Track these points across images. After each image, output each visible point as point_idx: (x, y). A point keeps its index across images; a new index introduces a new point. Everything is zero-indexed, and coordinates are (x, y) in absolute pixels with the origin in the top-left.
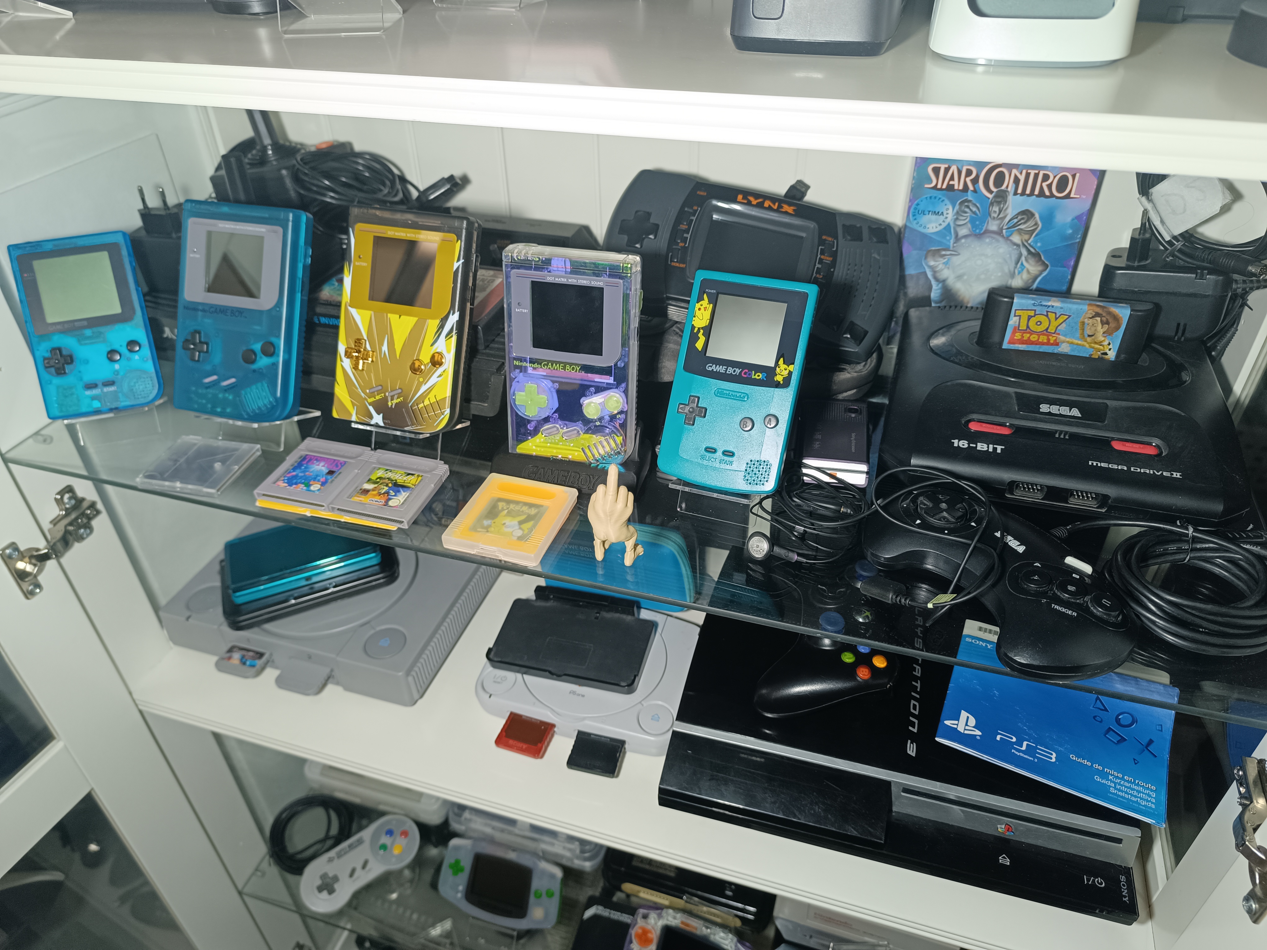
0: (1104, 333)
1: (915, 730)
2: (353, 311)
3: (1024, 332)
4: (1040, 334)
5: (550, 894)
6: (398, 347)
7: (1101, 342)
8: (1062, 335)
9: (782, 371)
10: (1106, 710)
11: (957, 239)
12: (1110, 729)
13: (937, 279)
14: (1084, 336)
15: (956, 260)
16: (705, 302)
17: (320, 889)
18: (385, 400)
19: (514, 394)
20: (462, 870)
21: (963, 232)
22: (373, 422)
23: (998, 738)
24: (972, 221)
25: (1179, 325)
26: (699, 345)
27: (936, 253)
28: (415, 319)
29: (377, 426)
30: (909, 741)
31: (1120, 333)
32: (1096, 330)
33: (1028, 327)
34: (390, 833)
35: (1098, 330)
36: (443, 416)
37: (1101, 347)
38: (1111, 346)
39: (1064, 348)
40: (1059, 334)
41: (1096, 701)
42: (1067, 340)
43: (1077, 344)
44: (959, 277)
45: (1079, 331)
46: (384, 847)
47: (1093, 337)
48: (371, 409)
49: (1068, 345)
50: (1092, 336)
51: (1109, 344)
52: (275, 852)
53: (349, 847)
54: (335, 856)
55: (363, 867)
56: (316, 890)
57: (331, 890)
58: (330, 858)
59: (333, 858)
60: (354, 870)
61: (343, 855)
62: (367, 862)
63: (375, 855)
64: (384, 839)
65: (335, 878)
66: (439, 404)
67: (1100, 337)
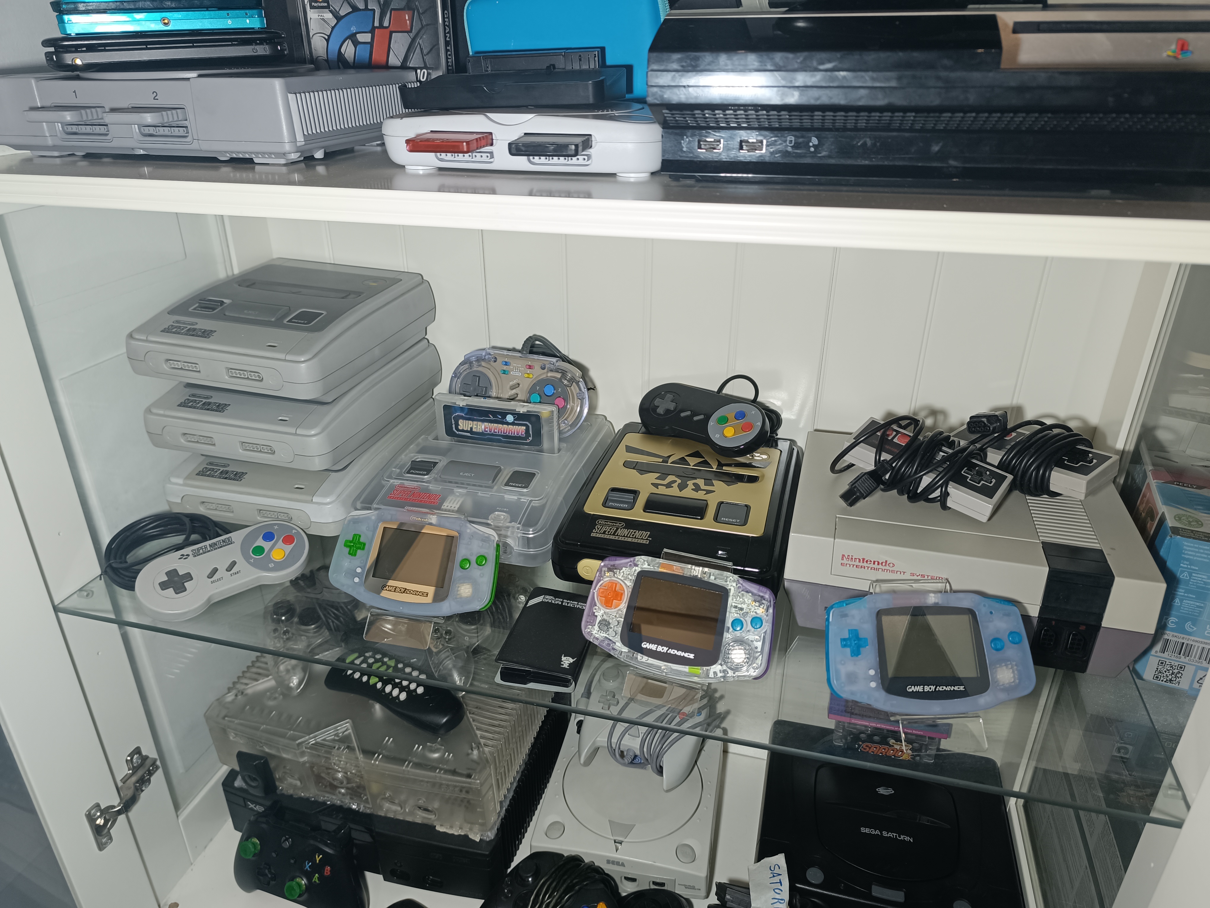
17: (164, 586)
34: (268, 537)
46: (259, 550)
52: (110, 566)
53: (210, 546)
54: (190, 553)
55: (229, 569)
56: (158, 588)
57: (180, 588)
58: (183, 555)
59: (188, 555)
60: (215, 570)
61: (202, 554)
62: (234, 563)
63: (247, 558)
64: (260, 542)
65: (188, 577)
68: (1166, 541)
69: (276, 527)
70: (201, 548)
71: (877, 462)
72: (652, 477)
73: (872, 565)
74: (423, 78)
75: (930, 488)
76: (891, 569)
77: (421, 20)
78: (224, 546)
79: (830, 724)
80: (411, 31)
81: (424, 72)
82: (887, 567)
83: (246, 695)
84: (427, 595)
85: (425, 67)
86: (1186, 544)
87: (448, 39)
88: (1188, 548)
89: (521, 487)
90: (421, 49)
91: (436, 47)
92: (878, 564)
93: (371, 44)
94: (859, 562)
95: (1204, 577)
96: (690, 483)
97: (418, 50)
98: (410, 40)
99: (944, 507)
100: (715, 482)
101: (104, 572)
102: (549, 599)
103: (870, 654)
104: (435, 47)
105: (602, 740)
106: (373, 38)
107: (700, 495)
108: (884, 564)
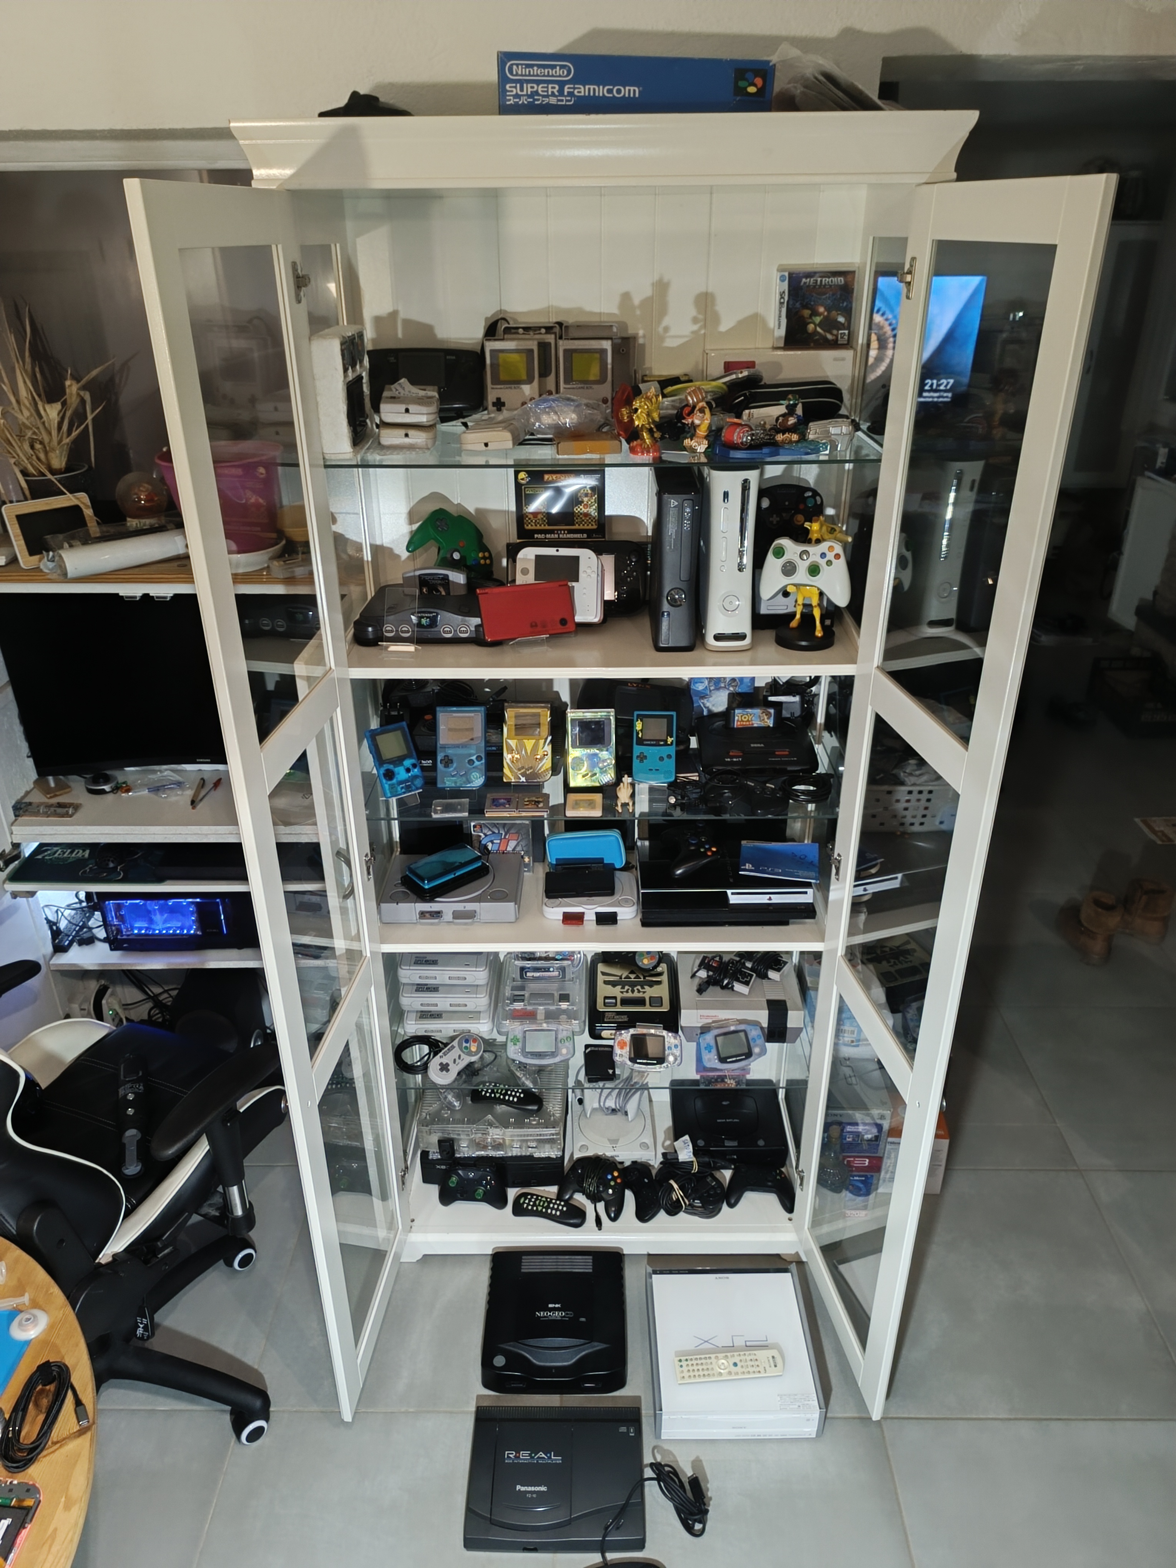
1: (731, 875)
2: (509, 741)
3: (740, 721)
4: (746, 722)
6: (529, 752)
9: (670, 740)
11: (710, 691)
13: (705, 707)
14: (761, 720)
15: (711, 699)
16: (639, 721)
21: (712, 688)
23: (761, 868)
24: (715, 684)
26: (640, 736)
27: (703, 697)
28: (534, 741)
31: (772, 718)
33: (741, 719)
35: (765, 718)
36: (548, 774)
37: (767, 723)
39: (755, 725)
40: (752, 721)
42: (755, 722)
43: (759, 723)
44: (713, 705)
45: (759, 719)
46: (466, 1048)
47: (764, 721)
48: (520, 776)
55: (459, 1059)
60: (455, 1060)
62: (460, 1056)
63: (464, 1052)
64: (465, 1044)
65: (447, 1064)
66: (547, 770)
67: (766, 720)
71: (708, 976)
72: (619, 988)
75: (728, 984)
79: (698, 1077)
80: (518, 840)
89: (566, 1002)
93: (500, 843)
96: (635, 989)
97: (520, 845)
99: (733, 990)
100: (645, 987)
102: (593, 1048)
103: (714, 1051)
105: (596, 1105)
106: (500, 841)
107: (641, 995)
108: (715, 1016)
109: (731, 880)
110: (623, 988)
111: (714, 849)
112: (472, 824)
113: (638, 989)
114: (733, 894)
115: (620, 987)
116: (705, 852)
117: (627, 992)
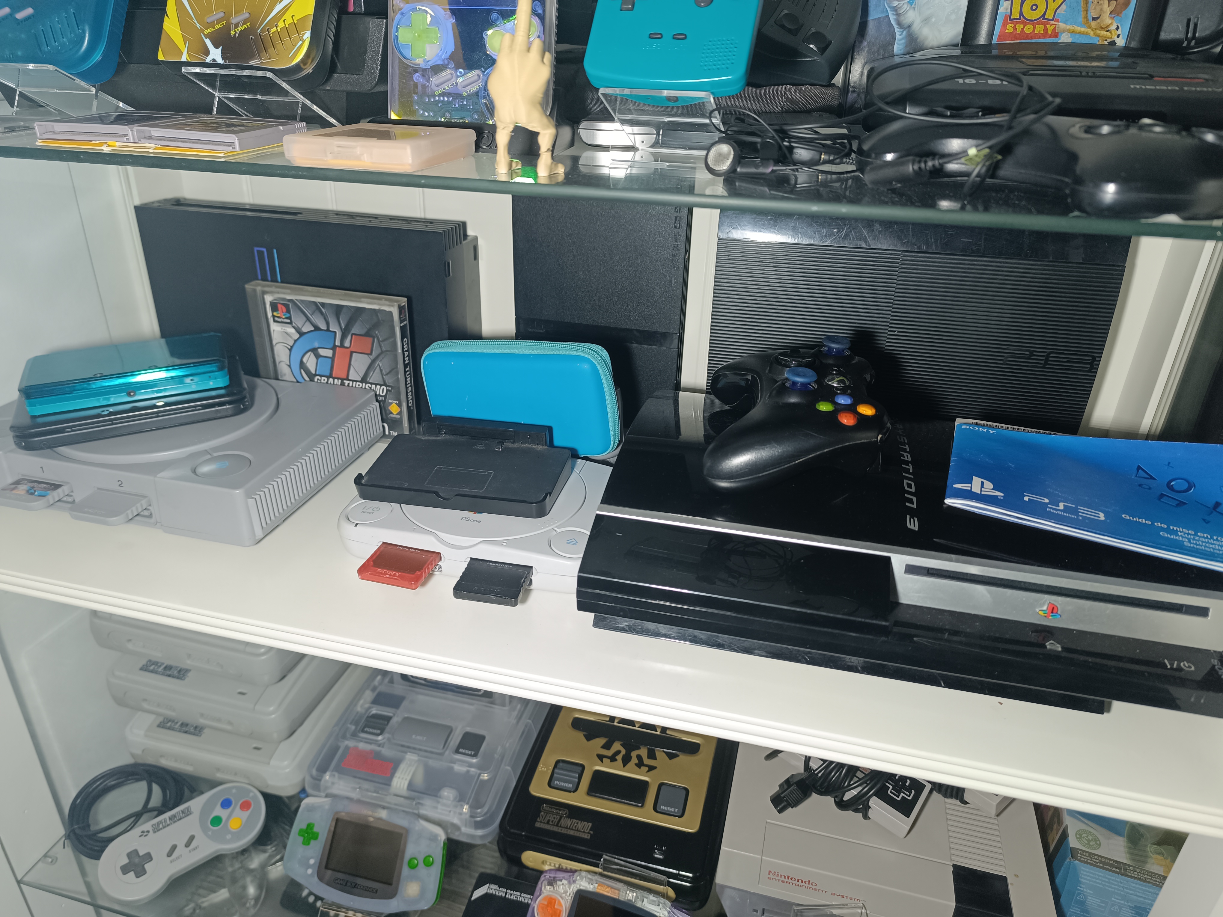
0: (1111, 13)
1: (915, 506)
3: (1017, 21)
4: (1034, 22)
5: (428, 864)
7: (1108, 26)
8: (1061, 22)
10: (1152, 478)
12: (1162, 495)
14: (1088, 20)
17: (125, 870)
18: (227, 28)
19: (397, 30)
20: (315, 837)
22: (208, 60)
23: (1026, 499)
25: (1189, 21)
29: (214, 65)
30: (908, 517)
32: (1101, 10)
33: (1021, 14)
34: (226, 804)
35: (1105, 10)
36: (301, 42)
37: (1108, 33)
38: (1119, 32)
39: (1065, 38)
40: (1058, 21)
41: (1138, 471)
42: (1068, 27)
43: (1080, 33)
45: (1082, 13)
46: (217, 821)
47: (1098, 21)
48: (208, 42)
49: (1069, 35)
50: (1098, 18)
51: (1117, 28)
52: (73, 831)
53: (170, 819)
54: (151, 829)
55: (187, 845)
56: (119, 872)
57: (140, 872)
58: (143, 832)
59: (148, 832)
60: (174, 847)
61: (161, 829)
62: (192, 838)
63: (204, 829)
64: (218, 811)
65: (148, 857)
66: (297, 27)
67: (1107, 20)
68: (1066, 862)
69: (234, 791)
70: (161, 822)
72: (596, 743)
73: (796, 882)
74: (383, 393)
76: (814, 887)
77: (381, 346)
78: (183, 818)
80: (371, 354)
81: (383, 389)
82: (810, 886)
83: (204, 908)
84: (377, 891)
85: (385, 384)
86: (1083, 869)
87: (407, 362)
88: (1085, 873)
89: (471, 755)
90: (381, 370)
91: (395, 370)
92: (802, 882)
93: (333, 359)
94: (785, 878)
95: (1097, 900)
96: (633, 755)
97: (378, 369)
98: (370, 361)
100: (656, 755)
101: (68, 836)
102: (493, 888)
104: (393, 370)
106: (334, 354)
107: (642, 774)
108: (807, 883)
109: (913, 524)
110: (607, 746)
111: (867, 410)
112: (268, 299)
113: (639, 757)
114: (911, 569)
115: (602, 741)
116: (832, 416)
117: (613, 759)
